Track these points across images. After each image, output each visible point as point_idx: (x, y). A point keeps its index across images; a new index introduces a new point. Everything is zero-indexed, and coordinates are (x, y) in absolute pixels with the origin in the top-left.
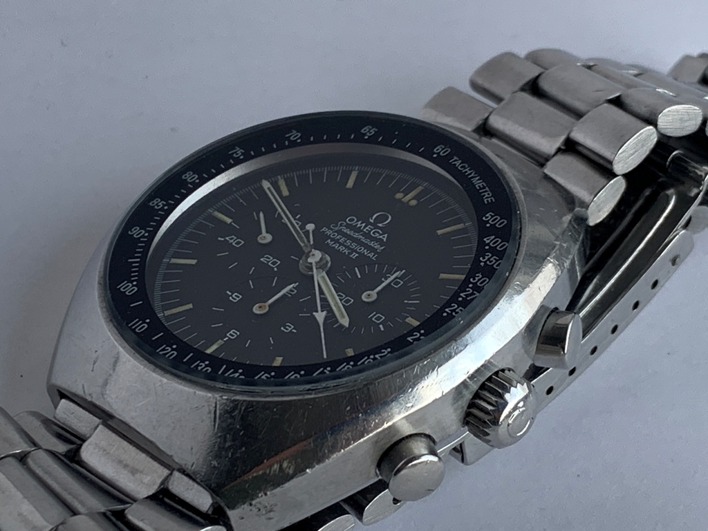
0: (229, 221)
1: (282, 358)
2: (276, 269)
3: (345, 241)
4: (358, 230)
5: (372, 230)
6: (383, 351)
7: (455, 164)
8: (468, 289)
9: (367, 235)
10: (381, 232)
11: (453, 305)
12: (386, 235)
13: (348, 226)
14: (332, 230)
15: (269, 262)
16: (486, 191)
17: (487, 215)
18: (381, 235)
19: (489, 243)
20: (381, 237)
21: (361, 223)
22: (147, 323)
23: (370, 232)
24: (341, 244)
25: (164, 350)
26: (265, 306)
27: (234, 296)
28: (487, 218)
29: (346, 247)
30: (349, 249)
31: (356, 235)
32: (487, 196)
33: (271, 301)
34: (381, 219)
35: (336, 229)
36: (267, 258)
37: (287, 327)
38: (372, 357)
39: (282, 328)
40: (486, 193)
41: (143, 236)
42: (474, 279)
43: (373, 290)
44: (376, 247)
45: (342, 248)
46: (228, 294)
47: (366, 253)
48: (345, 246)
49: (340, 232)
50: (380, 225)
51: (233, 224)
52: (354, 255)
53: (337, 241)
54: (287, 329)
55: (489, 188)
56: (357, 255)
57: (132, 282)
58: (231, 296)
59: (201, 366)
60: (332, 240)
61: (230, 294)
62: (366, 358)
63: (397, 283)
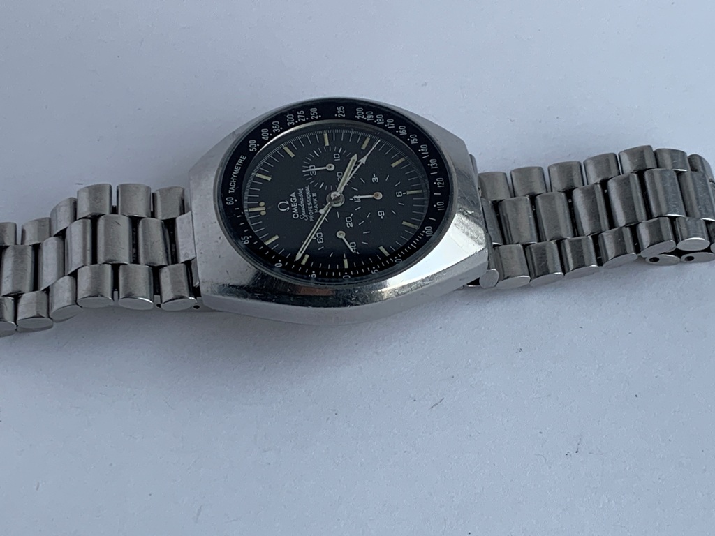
1: (392, 165)
2: (352, 215)
3: (310, 206)
4: (299, 208)
5: (293, 203)
9: (298, 202)
10: (291, 199)
12: (291, 195)
13: (300, 213)
16: (239, 163)
17: (252, 150)
18: (293, 197)
22: (436, 205)
23: (295, 203)
24: (313, 205)
25: (440, 185)
26: (375, 196)
28: (254, 149)
29: (312, 202)
30: (312, 200)
31: (302, 205)
32: (242, 161)
33: (371, 196)
34: (283, 206)
35: (306, 216)
36: (349, 225)
37: (375, 180)
41: (398, 257)
43: (326, 169)
44: (301, 193)
47: (309, 192)
49: (307, 213)
50: (288, 203)
52: (314, 195)
55: (236, 164)
57: (424, 234)
58: (382, 215)
59: (432, 165)
61: (382, 217)
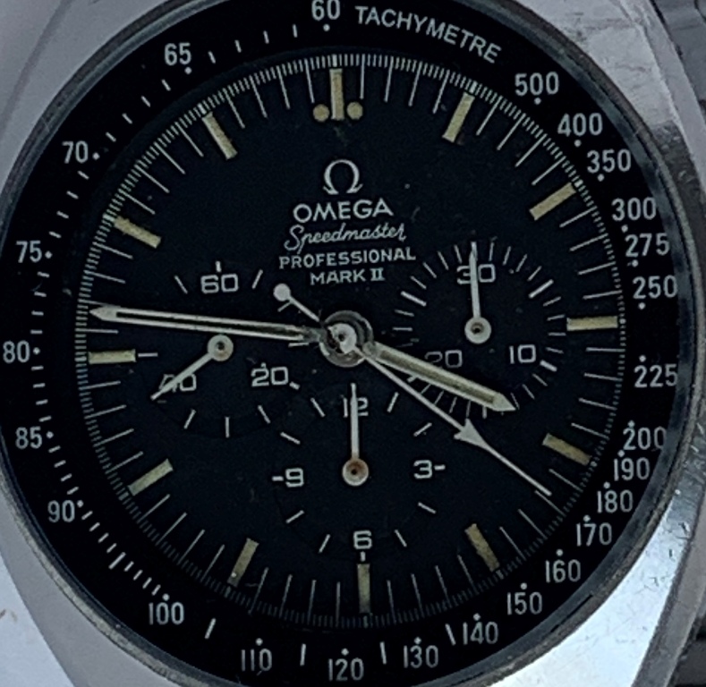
0: (129, 356)
1: (474, 526)
2: (295, 386)
3: (337, 259)
5: (351, 207)
6: (625, 432)
7: (373, 22)
8: (627, 239)
10: (368, 202)
11: (635, 281)
12: (381, 202)
14: (294, 253)
15: (269, 379)
16: (470, 40)
17: (518, 83)
18: (373, 207)
19: (572, 133)
20: (377, 211)
21: (324, 209)
22: (263, 646)
23: (351, 213)
26: (356, 464)
27: (289, 477)
28: (521, 88)
29: (350, 267)
30: (358, 267)
31: (340, 236)
32: (480, 47)
33: (355, 449)
34: (342, 177)
35: (299, 246)
36: (259, 375)
37: (422, 469)
38: (621, 454)
39: (418, 476)
40: (474, 44)
41: (79, 512)
42: (618, 214)
43: (470, 315)
44: (389, 234)
45: (346, 276)
46: (278, 482)
47: (390, 258)
48: (344, 268)
50: (352, 190)
51: (140, 355)
52: (377, 275)
53: (324, 268)
54: (426, 473)
55: (469, 30)
56: (380, 270)
58: (286, 480)
59: (416, 652)
60: (316, 271)
61: (279, 478)
62: (616, 462)
63: (486, 273)
